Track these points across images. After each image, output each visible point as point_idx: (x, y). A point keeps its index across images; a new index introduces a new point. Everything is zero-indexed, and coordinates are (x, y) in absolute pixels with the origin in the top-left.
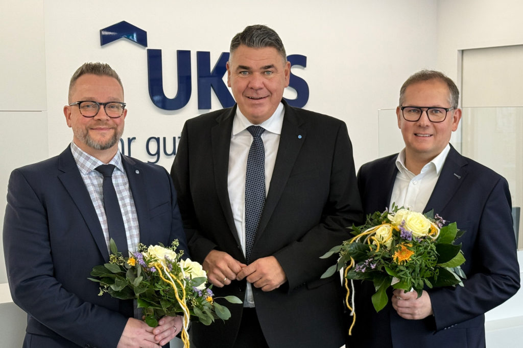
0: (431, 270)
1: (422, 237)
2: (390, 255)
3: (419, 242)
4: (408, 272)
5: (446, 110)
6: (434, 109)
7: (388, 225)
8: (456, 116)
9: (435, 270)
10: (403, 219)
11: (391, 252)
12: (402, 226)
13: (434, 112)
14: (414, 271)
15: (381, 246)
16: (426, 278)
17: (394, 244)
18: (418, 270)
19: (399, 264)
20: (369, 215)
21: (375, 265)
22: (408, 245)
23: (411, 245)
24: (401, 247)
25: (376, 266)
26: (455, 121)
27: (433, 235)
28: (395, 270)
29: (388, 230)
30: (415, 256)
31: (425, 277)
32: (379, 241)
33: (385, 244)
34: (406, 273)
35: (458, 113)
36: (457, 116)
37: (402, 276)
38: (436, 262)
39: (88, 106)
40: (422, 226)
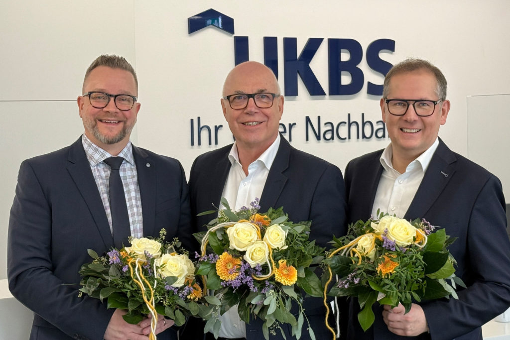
0: (418, 282)
1: (407, 246)
2: (373, 268)
3: (404, 251)
4: (393, 285)
5: (435, 103)
6: (421, 102)
7: (371, 234)
8: (444, 108)
9: (423, 282)
10: (386, 227)
11: (375, 264)
12: (385, 235)
13: (421, 105)
14: (400, 284)
15: (363, 258)
16: (414, 291)
17: (378, 256)
18: (404, 283)
19: (383, 277)
20: (350, 224)
21: (358, 280)
22: (392, 256)
23: (394, 256)
24: (384, 259)
25: (360, 281)
26: (443, 114)
27: (420, 244)
28: (380, 284)
29: (371, 240)
30: (399, 268)
31: (412, 290)
32: (360, 253)
33: (367, 255)
34: (391, 287)
35: (446, 105)
36: (446, 108)
37: (387, 290)
38: (424, 272)
39: (99, 98)
40: (407, 234)
